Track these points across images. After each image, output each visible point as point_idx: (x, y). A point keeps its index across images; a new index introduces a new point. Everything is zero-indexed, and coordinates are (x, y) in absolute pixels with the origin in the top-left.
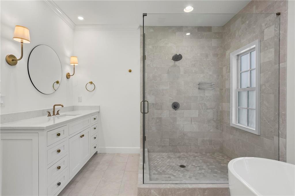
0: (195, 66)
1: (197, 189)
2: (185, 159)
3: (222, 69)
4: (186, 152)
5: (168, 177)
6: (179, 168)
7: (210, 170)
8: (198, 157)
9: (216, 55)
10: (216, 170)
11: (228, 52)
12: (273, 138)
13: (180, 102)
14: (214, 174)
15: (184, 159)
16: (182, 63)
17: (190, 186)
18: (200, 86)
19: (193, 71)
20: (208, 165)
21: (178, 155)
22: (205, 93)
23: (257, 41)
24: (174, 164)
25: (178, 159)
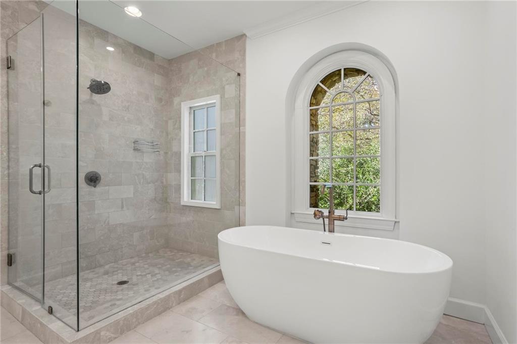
0: (129, 111)
1: (172, 295)
2: (119, 271)
3: (167, 122)
4: (115, 262)
5: (111, 306)
6: (118, 287)
7: (167, 272)
8: (138, 262)
9: (160, 100)
10: (174, 269)
11: (176, 100)
12: (234, 208)
13: (100, 171)
14: (175, 274)
15: (116, 273)
16: (106, 100)
17: (161, 296)
18: (136, 145)
19: (126, 118)
20: (159, 268)
21: (102, 270)
22: (143, 157)
23: (218, 96)
24: (106, 286)
25: (106, 276)
